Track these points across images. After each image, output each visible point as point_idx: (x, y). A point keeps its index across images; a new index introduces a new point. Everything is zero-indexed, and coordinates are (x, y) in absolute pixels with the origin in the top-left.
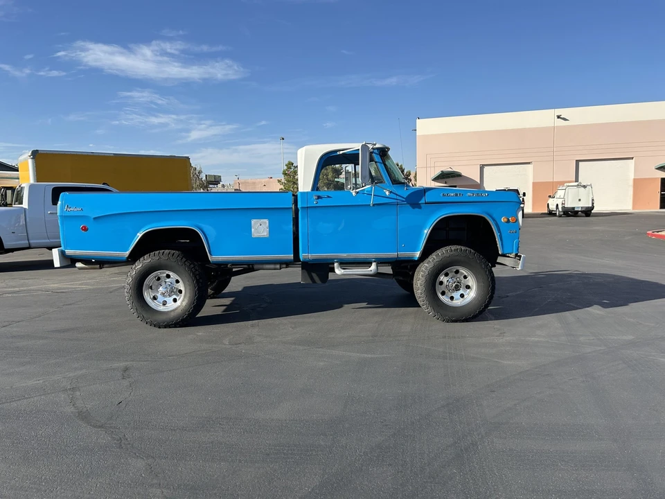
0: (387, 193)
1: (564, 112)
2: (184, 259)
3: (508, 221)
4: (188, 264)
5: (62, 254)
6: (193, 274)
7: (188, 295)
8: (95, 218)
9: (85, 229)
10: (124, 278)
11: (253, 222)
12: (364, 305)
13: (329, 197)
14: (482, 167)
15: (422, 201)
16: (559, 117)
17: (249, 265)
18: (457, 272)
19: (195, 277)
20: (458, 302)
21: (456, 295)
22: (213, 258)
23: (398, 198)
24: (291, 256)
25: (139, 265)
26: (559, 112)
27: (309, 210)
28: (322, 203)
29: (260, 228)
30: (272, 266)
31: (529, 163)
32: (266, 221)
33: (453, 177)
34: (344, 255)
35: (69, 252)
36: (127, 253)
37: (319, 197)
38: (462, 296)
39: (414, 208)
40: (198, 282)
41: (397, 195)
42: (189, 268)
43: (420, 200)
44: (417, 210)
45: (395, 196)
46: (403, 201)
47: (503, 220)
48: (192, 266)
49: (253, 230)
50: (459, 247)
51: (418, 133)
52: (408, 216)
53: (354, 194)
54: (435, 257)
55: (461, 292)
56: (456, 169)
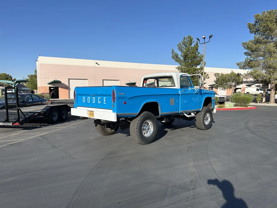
1: (98, 62)
8: (129, 98)
9: (125, 103)
11: (171, 99)
14: (69, 79)
16: (96, 63)
20: (207, 123)
22: (161, 114)
24: (178, 112)
26: (97, 61)
28: (185, 93)
31: (87, 79)
32: (174, 99)
33: (58, 83)
35: (118, 114)
36: (138, 113)
43: (202, 92)
44: (201, 95)
46: (199, 92)
53: (190, 90)
56: (58, 80)
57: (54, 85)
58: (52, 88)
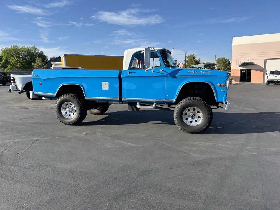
0: (161, 71)
2: (76, 98)
3: (221, 86)
4: (77, 100)
5: (33, 94)
6: (79, 104)
7: (77, 112)
8: (44, 80)
9: (41, 84)
10: (54, 104)
11: (103, 83)
12: (159, 122)
13: (134, 72)
14: (266, 60)
15: (177, 75)
17: (107, 101)
18: (194, 109)
19: (80, 105)
20: (194, 124)
21: (194, 120)
22: (87, 98)
23: (166, 73)
24: (118, 99)
25: (60, 99)
27: (126, 78)
28: (131, 75)
29: (105, 86)
30: (116, 102)
32: (108, 83)
33: (250, 65)
34: (141, 99)
35: (36, 93)
36: (55, 94)
37: (130, 72)
38: (196, 121)
39: (173, 78)
40: (81, 107)
41: (165, 72)
42: (77, 101)
43: (176, 74)
44: (174, 79)
45: (164, 72)
46: (168, 75)
47: (218, 85)
48: (79, 101)
49: (102, 86)
50: (195, 97)
51: (233, 44)
52: (170, 82)
53: (146, 71)
54: (182, 102)
55: (196, 119)
56: (252, 61)
57: (246, 68)
58: (244, 71)
